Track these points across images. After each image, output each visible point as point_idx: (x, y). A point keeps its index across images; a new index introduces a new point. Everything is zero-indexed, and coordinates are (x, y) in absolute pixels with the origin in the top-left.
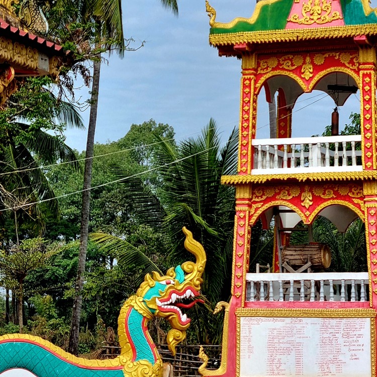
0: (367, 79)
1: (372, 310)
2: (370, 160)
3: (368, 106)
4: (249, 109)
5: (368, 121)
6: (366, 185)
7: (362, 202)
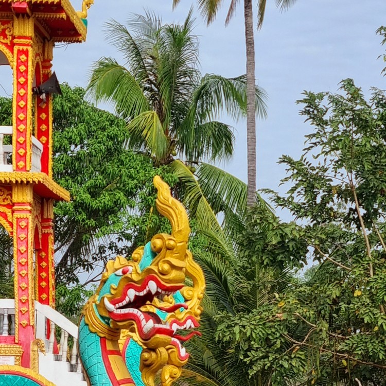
0: (23, 58)
1: (18, 346)
2: (22, 159)
3: (22, 92)
5: (22, 110)
6: (16, 190)
7: (10, 210)
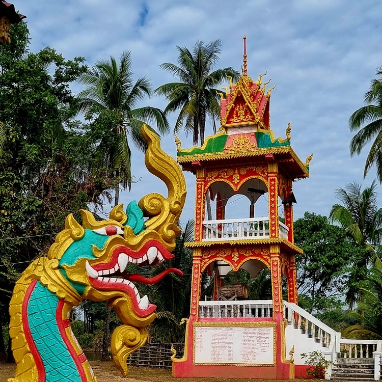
1: (275, 322)
2: (274, 232)
4: (201, 202)
6: (272, 247)
7: (269, 257)
